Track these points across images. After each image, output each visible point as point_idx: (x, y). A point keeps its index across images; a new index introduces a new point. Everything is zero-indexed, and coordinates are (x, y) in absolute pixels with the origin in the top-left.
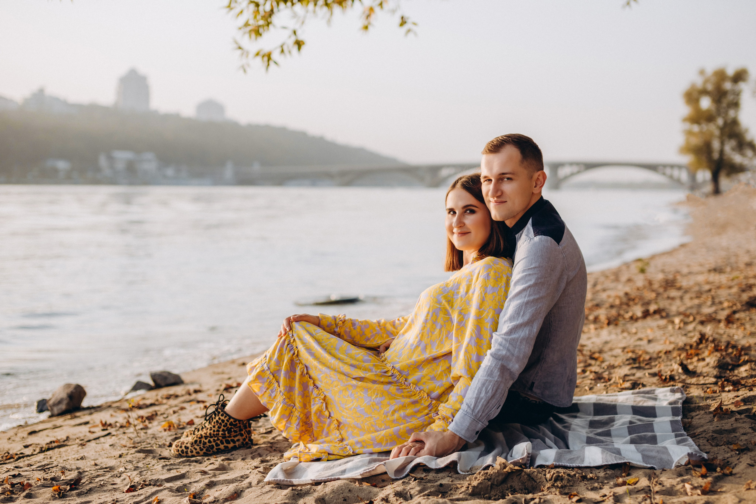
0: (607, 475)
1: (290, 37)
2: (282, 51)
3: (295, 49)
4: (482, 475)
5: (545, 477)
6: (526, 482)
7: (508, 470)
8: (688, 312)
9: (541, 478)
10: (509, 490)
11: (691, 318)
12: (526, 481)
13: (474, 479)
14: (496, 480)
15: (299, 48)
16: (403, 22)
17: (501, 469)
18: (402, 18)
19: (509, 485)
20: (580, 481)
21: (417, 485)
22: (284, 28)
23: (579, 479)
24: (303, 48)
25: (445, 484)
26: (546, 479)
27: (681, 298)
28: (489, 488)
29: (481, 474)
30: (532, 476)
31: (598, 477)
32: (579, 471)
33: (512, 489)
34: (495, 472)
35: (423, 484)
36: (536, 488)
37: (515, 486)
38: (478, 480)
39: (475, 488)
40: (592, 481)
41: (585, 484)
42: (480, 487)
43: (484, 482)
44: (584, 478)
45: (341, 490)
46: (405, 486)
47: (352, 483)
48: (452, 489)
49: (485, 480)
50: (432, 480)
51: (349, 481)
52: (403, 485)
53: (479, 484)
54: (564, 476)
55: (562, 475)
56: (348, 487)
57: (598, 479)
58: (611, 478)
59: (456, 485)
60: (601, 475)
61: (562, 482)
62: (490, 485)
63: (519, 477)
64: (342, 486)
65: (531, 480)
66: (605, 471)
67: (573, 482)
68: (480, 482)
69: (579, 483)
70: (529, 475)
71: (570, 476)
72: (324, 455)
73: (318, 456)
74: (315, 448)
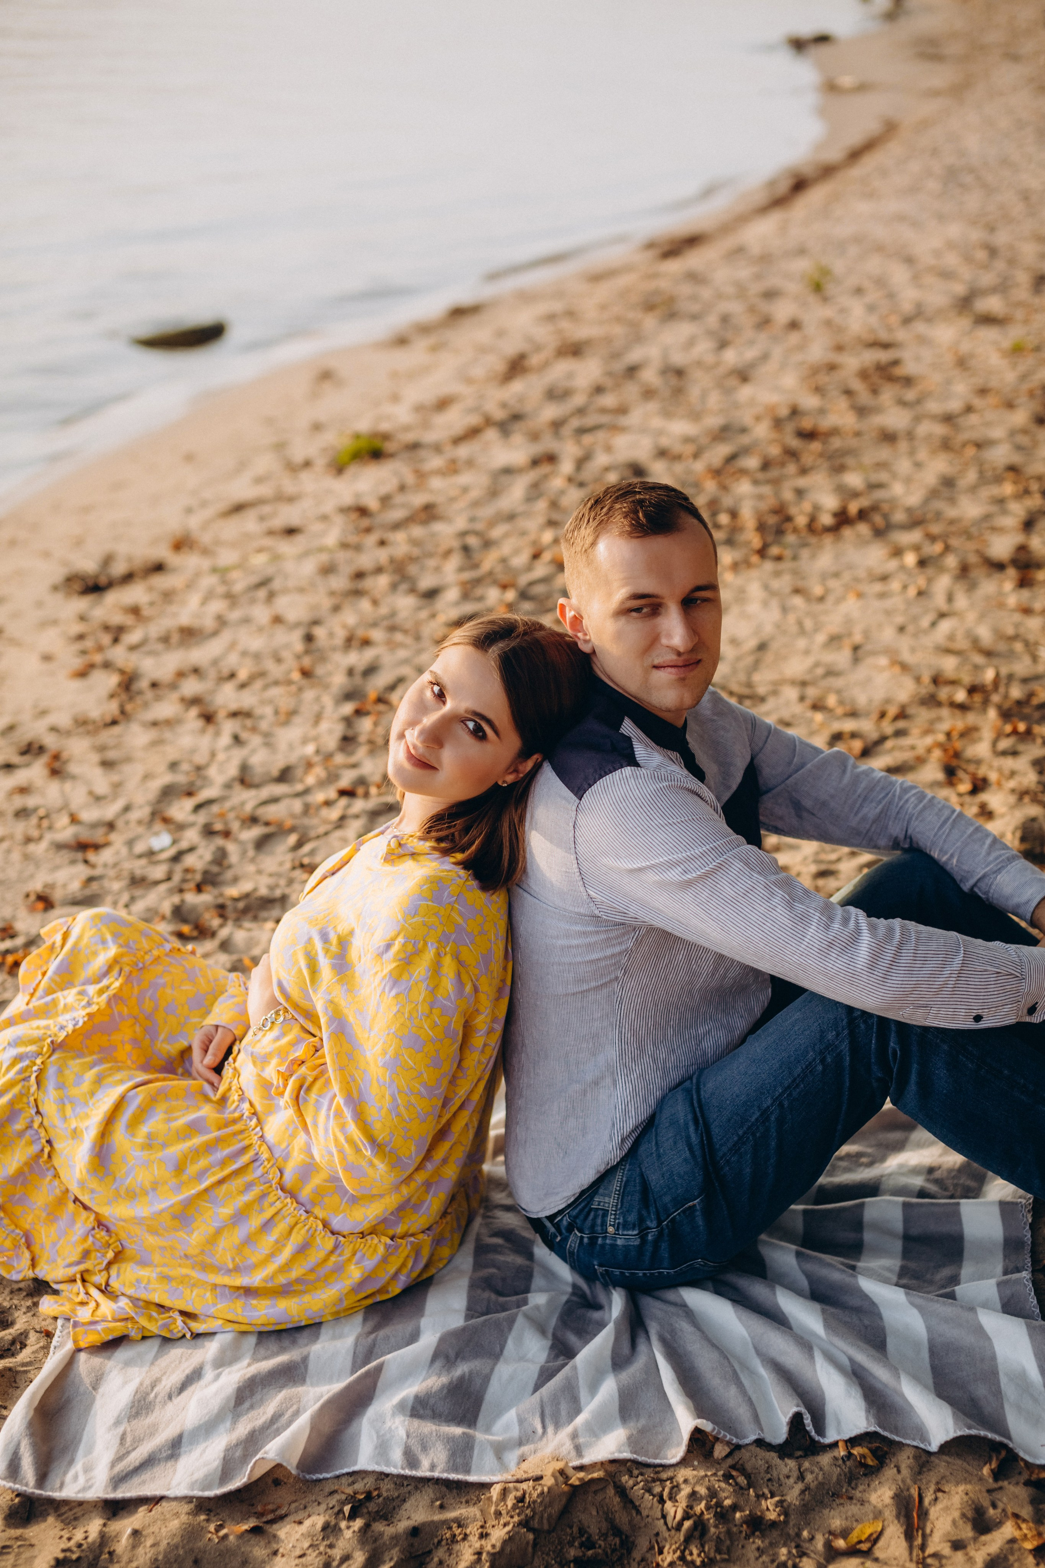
0: (807, 1496)
4: (514, 1507)
5: (662, 1510)
6: (616, 1511)
7: (573, 1484)
9: (651, 1508)
10: (576, 1544)
12: (616, 1508)
13: (493, 1516)
14: (545, 1515)
17: (557, 1484)
19: (575, 1529)
20: (746, 1539)
21: (359, 1541)
23: (743, 1527)
25: (424, 1524)
26: (664, 1517)
28: (530, 1549)
29: (510, 1502)
30: (632, 1495)
31: (786, 1513)
32: (742, 1480)
33: (584, 1539)
34: (542, 1493)
35: (372, 1537)
36: (640, 1528)
37: (589, 1527)
38: (505, 1525)
39: (497, 1557)
40: (775, 1534)
41: (758, 1549)
42: (508, 1550)
43: (518, 1533)
44: (756, 1524)
45: (176, 1561)
46: (328, 1543)
47: (203, 1517)
48: (442, 1540)
49: (520, 1524)
50: (393, 1499)
51: (192, 1506)
52: (323, 1539)
53: (505, 1543)
54: (706, 1516)
55: (702, 1513)
56: (192, 1550)
57: (786, 1522)
58: (817, 1509)
59: (450, 1528)
60: (793, 1495)
61: (703, 1546)
62: (531, 1542)
63: (599, 1497)
64: (176, 1547)
65: (630, 1506)
66: (801, 1477)
67: (728, 1542)
68: (508, 1532)
69: (743, 1547)
70: (622, 1491)
71: (721, 1514)
72: (133, 1328)
73: (119, 1328)
74: (107, 1307)
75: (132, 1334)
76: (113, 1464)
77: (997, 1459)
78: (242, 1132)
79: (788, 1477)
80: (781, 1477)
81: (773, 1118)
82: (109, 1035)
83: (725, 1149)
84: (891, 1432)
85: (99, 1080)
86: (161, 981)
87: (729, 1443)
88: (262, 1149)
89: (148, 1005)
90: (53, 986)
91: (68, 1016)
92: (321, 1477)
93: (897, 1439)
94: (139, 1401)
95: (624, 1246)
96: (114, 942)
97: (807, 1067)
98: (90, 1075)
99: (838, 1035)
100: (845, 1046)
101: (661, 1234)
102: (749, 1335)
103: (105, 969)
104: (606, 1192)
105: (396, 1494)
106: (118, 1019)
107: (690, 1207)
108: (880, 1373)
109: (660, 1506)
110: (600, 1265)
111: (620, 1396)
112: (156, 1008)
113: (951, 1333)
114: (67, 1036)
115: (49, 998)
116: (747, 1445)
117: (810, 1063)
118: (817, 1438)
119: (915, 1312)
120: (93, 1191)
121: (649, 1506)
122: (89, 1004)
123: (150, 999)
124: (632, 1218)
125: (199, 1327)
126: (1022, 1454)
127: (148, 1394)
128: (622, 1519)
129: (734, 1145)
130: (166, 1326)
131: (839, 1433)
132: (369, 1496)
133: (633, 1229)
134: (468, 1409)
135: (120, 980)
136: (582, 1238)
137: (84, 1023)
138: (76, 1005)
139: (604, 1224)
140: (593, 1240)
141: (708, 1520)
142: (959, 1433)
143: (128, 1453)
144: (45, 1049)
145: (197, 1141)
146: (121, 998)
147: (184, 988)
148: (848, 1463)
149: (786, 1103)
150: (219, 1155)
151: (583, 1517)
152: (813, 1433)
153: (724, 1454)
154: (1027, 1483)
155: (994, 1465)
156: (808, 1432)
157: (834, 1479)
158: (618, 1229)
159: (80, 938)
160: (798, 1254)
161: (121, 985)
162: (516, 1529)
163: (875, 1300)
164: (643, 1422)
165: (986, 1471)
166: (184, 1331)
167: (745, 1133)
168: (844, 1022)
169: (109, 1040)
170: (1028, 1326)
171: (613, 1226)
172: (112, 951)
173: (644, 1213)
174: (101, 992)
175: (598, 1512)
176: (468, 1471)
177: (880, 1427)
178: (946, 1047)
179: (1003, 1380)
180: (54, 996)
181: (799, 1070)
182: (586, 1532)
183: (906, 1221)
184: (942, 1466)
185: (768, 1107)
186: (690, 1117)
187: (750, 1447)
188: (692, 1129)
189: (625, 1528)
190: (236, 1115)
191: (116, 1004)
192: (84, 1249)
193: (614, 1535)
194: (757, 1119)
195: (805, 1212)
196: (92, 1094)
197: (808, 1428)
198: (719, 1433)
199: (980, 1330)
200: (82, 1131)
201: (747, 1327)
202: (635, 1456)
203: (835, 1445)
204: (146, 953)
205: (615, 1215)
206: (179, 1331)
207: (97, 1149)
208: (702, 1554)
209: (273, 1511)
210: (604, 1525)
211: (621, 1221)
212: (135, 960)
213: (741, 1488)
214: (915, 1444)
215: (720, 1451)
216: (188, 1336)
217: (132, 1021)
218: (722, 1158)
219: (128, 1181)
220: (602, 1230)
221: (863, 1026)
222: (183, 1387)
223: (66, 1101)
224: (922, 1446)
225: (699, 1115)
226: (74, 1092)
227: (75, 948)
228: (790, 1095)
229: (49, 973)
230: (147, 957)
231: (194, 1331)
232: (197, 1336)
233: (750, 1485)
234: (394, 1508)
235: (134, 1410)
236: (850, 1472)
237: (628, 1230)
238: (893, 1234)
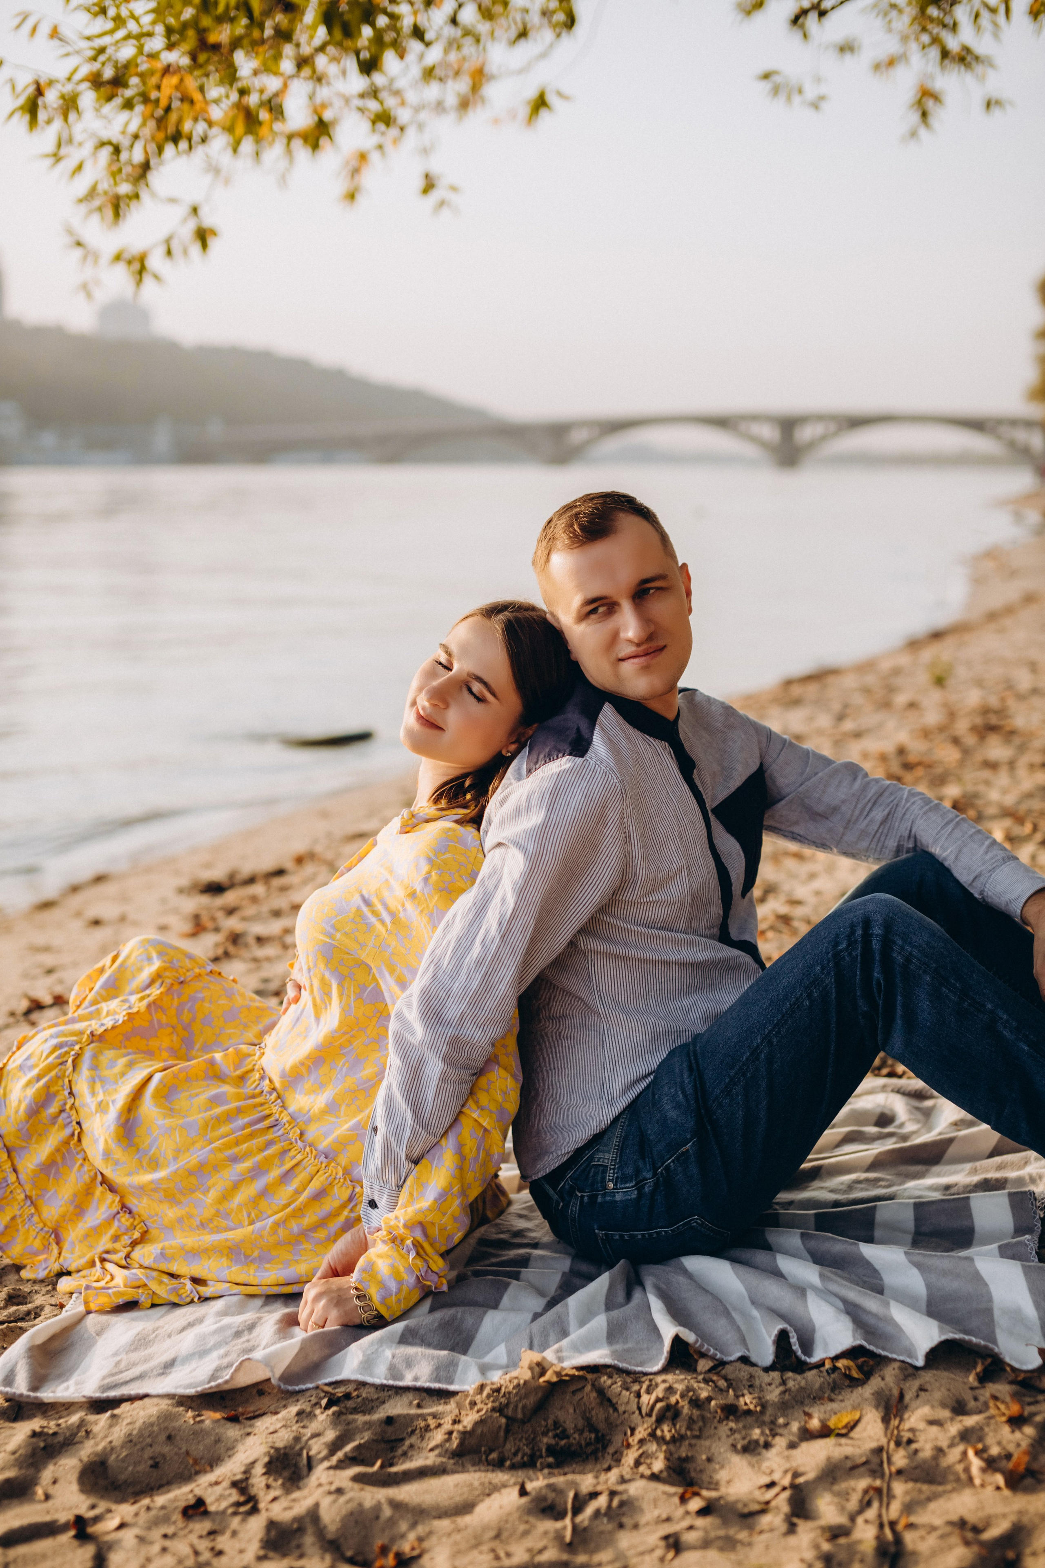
0: (787, 1397)
1: (185, 221)
2: (169, 253)
3: (195, 249)
4: (488, 1396)
5: (638, 1403)
6: (593, 1409)
7: (552, 1377)
8: (1023, 808)
9: (628, 1403)
10: (550, 1434)
11: (1028, 828)
12: (593, 1405)
13: (468, 1407)
14: (520, 1405)
15: (204, 245)
16: (429, 185)
17: (533, 1378)
18: (427, 176)
19: (550, 1422)
20: (719, 1422)
21: (331, 1423)
22: (172, 201)
23: (717, 1412)
24: (213, 245)
25: (399, 1416)
26: (639, 1409)
27: (1012, 765)
28: (502, 1434)
29: (485, 1394)
30: (609, 1394)
31: (764, 1406)
32: (722, 1383)
33: (558, 1431)
34: (518, 1385)
35: (345, 1420)
36: (617, 1426)
37: (565, 1422)
38: (478, 1411)
39: (467, 1436)
40: (750, 1420)
41: (731, 1429)
42: (479, 1431)
43: (491, 1417)
44: (731, 1411)
45: (149, 1436)
46: (302, 1424)
47: (181, 1409)
48: (416, 1429)
49: (493, 1409)
50: (372, 1400)
51: (174, 1401)
52: (297, 1422)
53: (477, 1424)
54: (681, 1403)
55: (677, 1402)
56: (166, 1428)
57: (762, 1412)
58: (796, 1407)
59: (426, 1420)
60: (773, 1395)
61: (674, 1425)
62: (504, 1426)
63: (578, 1396)
64: (152, 1425)
65: (606, 1403)
66: (784, 1383)
67: (700, 1424)
68: (481, 1416)
69: (715, 1428)
70: (601, 1392)
71: (696, 1403)
72: (143, 1293)
73: (130, 1295)
74: (121, 1276)
75: (142, 1299)
76: (104, 1378)
77: (983, 1364)
78: (262, 1104)
79: (770, 1384)
80: (763, 1385)
81: (762, 1057)
82: (148, 1040)
83: (717, 1091)
84: (877, 1347)
85: (130, 1065)
86: (200, 995)
87: (713, 1358)
88: (282, 1115)
89: (186, 1017)
90: (99, 999)
91: (110, 1018)
92: (303, 1387)
93: (883, 1353)
94: (139, 1340)
95: (621, 1201)
96: (158, 958)
97: (794, 1003)
98: (123, 1061)
99: (823, 969)
100: (831, 980)
101: (656, 1184)
102: (746, 1290)
103: (148, 981)
104: (606, 1148)
105: (376, 1396)
106: (156, 1026)
107: (683, 1152)
108: (870, 1303)
109: (636, 1400)
110: (599, 1229)
111: (608, 1325)
112: (193, 1019)
113: (950, 1285)
114: (105, 1030)
115: (93, 1008)
116: (731, 1362)
117: (797, 999)
118: (803, 1358)
119: (915, 1272)
120: (117, 1163)
121: (626, 1400)
122: (130, 1007)
123: (189, 1011)
124: (629, 1170)
126: (1007, 1360)
127: (148, 1335)
128: (599, 1415)
129: (726, 1087)
130: (175, 1290)
131: (825, 1350)
132: (347, 1396)
133: (631, 1181)
134: (458, 1343)
135: (162, 989)
136: (582, 1197)
137: (124, 1022)
138: (118, 1010)
139: (603, 1180)
140: (593, 1198)
141: (683, 1407)
142: (943, 1338)
143: (121, 1372)
144: (84, 1040)
145: (218, 1110)
146: (161, 1008)
147: (221, 1002)
148: (832, 1376)
149: (775, 1041)
150: (239, 1123)
151: (561, 1415)
152: (799, 1353)
153: (707, 1368)
154: (1011, 1383)
155: (979, 1368)
156: (794, 1353)
157: (817, 1386)
158: (615, 1185)
159: (128, 957)
160: (803, 1235)
161: (161, 993)
162: (489, 1414)
163: (877, 1267)
164: (629, 1345)
165: (972, 1378)
166: (192, 1295)
167: (736, 1074)
169: (147, 1045)
170: (1023, 1266)
171: (612, 1181)
172: (157, 964)
173: (640, 1163)
174: (142, 999)
175: (575, 1410)
176: (451, 1383)
177: (865, 1340)
179: (997, 1313)
180: (98, 1006)
181: (787, 1006)
182: (561, 1426)
183: (917, 1219)
184: (927, 1377)
185: (758, 1046)
186: (685, 1065)
187: (734, 1364)
188: (686, 1074)
189: (602, 1426)
190: (258, 1091)
191: (156, 1011)
193: (590, 1432)
194: (747, 1059)
195: (816, 1214)
196: (123, 1074)
197: (794, 1348)
198: (702, 1346)
199: (977, 1277)
200: (109, 1104)
201: (742, 1281)
202: (616, 1362)
203: (820, 1364)
204: (188, 971)
205: (614, 1169)
206: (188, 1296)
207: (123, 1120)
208: (673, 1431)
209: (254, 1412)
210: (581, 1423)
211: (620, 1174)
212: (177, 975)
213: (721, 1390)
214: (901, 1358)
215: (703, 1365)
216: (196, 1300)
217: (170, 1030)
218: (714, 1101)
219: (151, 1152)
220: (602, 1186)
221: (847, 959)
222: (184, 1329)
223: (97, 1079)
224: (908, 1360)
225: (693, 1062)
226: (106, 1073)
227: (121, 965)
228: (779, 1031)
229: (97, 987)
230: (188, 974)
231: (202, 1294)
232: (205, 1300)
233: (730, 1386)
234: (373, 1408)
235: (133, 1347)
236: (834, 1382)
237: (626, 1183)
238: (904, 1232)
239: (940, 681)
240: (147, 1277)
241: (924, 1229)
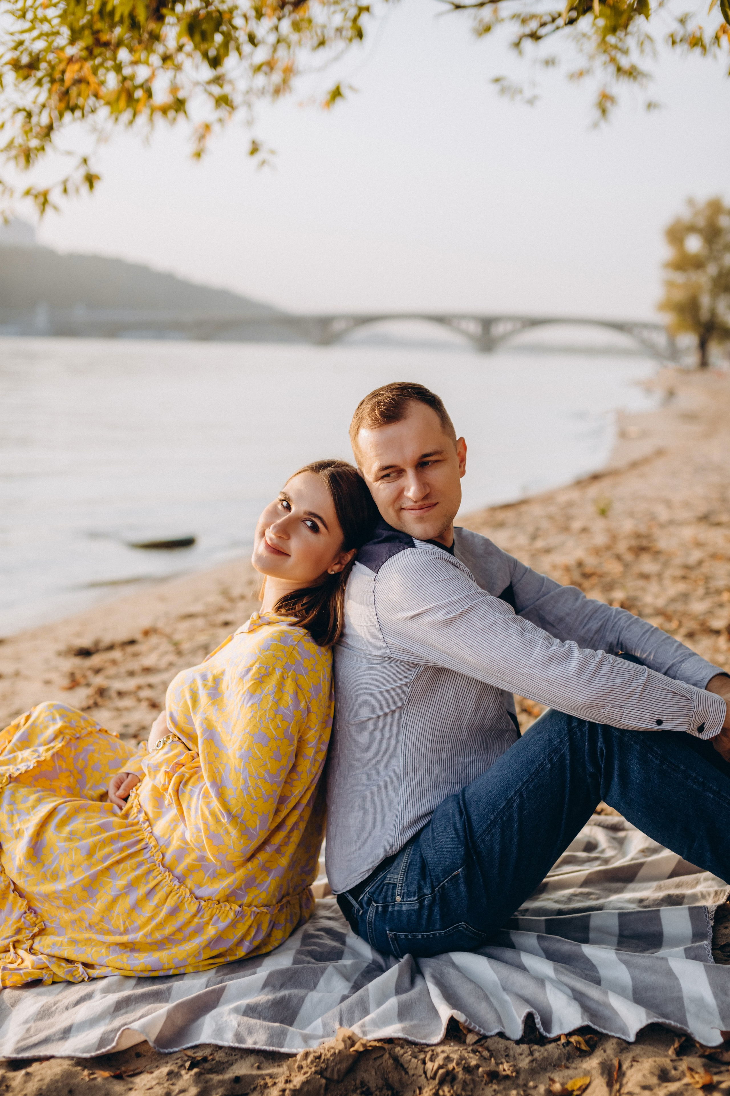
0: (534, 1064)
1: (77, 168)
2: (65, 191)
3: (85, 188)
4: (312, 1062)
5: (424, 1068)
6: (390, 1072)
7: (359, 1047)
9: (416, 1068)
10: (358, 1091)
12: (390, 1069)
13: (297, 1070)
14: (336, 1069)
15: (91, 186)
16: (255, 149)
17: (346, 1048)
18: (254, 142)
19: (358, 1082)
20: (485, 1084)
21: (194, 1081)
22: (69, 153)
23: (483, 1077)
24: (98, 186)
25: (244, 1076)
26: (425, 1073)
28: (322, 1091)
29: (310, 1059)
30: (402, 1060)
31: (518, 1072)
32: (486, 1054)
33: (364, 1089)
34: (334, 1053)
35: (204, 1079)
36: (407, 1085)
37: (368, 1082)
38: (305, 1074)
39: (297, 1093)
40: (508, 1083)
41: (495, 1091)
42: (306, 1089)
43: (314, 1078)
44: (494, 1076)
45: (55, 1090)
46: (171, 1082)
47: (79, 1068)
48: (257, 1087)
49: (316, 1072)
50: (223, 1063)
51: (73, 1062)
52: (168, 1080)
53: (304, 1083)
54: (457, 1070)
55: (454, 1069)
56: (68, 1084)
57: (517, 1077)
58: (541, 1073)
59: (264, 1079)
60: (524, 1063)
61: (452, 1087)
62: (324, 1086)
63: (378, 1062)
64: (57, 1081)
65: (399, 1067)
66: (531, 1053)
67: (472, 1086)
68: (307, 1077)
69: (483, 1089)
70: (396, 1059)
71: (468, 1069)
72: (46, 973)
73: (36, 974)
74: (29, 960)
75: (46, 978)
76: (18, 1042)
77: (679, 1041)
78: (138, 831)
79: (521, 1054)
80: (516, 1055)
81: (515, 805)
82: (51, 781)
83: (481, 831)
84: (600, 1026)
85: (39, 800)
86: (91, 748)
87: (478, 1033)
88: (151, 840)
89: (80, 764)
90: (15, 749)
91: (23, 764)
92: (171, 1050)
93: (605, 1031)
94: (44, 1011)
95: (407, 911)
96: (61, 719)
97: (539, 766)
98: (33, 797)
99: (561, 741)
100: (566, 749)
101: (434, 899)
102: (499, 979)
103: (53, 736)
104: (396, 871)
105: (226, 1060)
106: (58, 771)
107: (455, 876)
108: (593, 992)
109: (423, 1066)
110: (390, 930)
111: (399, 1006)
112: (86, 766)
113: (650, 978)
114: (20, 774)
115: (11, 756)
116: (492, 1036)
117: (542, 763)
118: (545, 1034)
119: (623, 967)
120: (27, 875)
121: (415, 1066)
122: (39, 756)
123: (83, 759)
124: (413, 888)
125: (94, 973)
126: (697, 1038)
127: (51, 1007)
128: (394, 1077)
129: (487, 827)
130: (70, 972)
131: (561, 1029)
132: (205, 1059)
133: (414, 896)
134: (286, 1017)
135: (63, 743)
136: (377, 907)
137: (34, 767)
138: (30, 758)
139: (393, 895)
140: (385, 908)
141: (458, 1072)
142: (650, 1021)
143: (31, 1037)
144: (4, 781)
145: (104, 835)
146: (62, 757)
147: (107, 754)
148: (567, 1048)
149: (525, 794)
150: (120, 845)
151: (365, 1076)
152: (542, 1030)
153: (474, 1041)
154: (701, 1056)
155: (676, 1045)
156: (538, 1030)
157: (556, 1056)
158: (403, 898)
159: (38, 718)
160: (539, 937)
161: (63, 746)
162: (313, 1076)
163: (595, 962)
164: (415, 1022)
165: (671, 1052)
166: (83, 976)
167: (495, 818)
168: (566, 731)
169: (50, 785)
170: (705, 965)
171: (400, 895)
172: (59, 724)
173: (422, 883)
174: (48, 750)
175: (376, 1073)
176: (282, 1047)
177: (591, 1021)
178: (638, 747)
179: (686, 1002)
180: (15, 754)
181: (534, 768)
182: (366, 1085)
183: (621, 925)
184: (637, 1050)
185: (512, 797)
186: (457, 810)
187: (494, 1038)
188: (457, 817)
189: (396, 1085)
190: (136, 821)
191: (58, 760)
192: (17, 927)
193: (388, 1089)
194: (504, 807)
195: (546, 920)
196: (34, 807)
197: (538, 1026)
198: (470, 1024)
199: (670, 973)
200: (23, 831)
201: (496, 973)
202: (406, 1036)
203: (558, 1039)
204: (82, 729)
205: (401, 886)
206: (80, 977)
207: (33, 843)
208: (452, 1091)
209: (133, 1070)
210: (381, 1082)
211: (406, 891)
212: (74, 732)
213: (485, 1059)
214: (618, 1035)
215: (471, 1038)
216: (86, 979)
217: (69, 773)
218: (478, 838)
219: (53, 867)
220: (392, 899)
221: (578, 733)
222: (78, 1003)
223: (15, 812)
224: (623, 1037)
225: (463, 808)
226: (21, 806)
227: (33, 724)
228: (528, 787)
229: (14, 740)
230: (83, 731)
231: (91, 975)
232: (93, 979)
233: (492, 1055)
234: (224, 1069)
235: (39, 1016)
236: (568, 1053)
237: (410, 897)
238: (611, 934)
239: (603, 513)
240: (50, 962)
241: (626, 933)
